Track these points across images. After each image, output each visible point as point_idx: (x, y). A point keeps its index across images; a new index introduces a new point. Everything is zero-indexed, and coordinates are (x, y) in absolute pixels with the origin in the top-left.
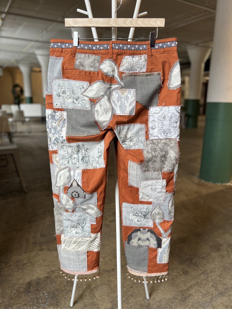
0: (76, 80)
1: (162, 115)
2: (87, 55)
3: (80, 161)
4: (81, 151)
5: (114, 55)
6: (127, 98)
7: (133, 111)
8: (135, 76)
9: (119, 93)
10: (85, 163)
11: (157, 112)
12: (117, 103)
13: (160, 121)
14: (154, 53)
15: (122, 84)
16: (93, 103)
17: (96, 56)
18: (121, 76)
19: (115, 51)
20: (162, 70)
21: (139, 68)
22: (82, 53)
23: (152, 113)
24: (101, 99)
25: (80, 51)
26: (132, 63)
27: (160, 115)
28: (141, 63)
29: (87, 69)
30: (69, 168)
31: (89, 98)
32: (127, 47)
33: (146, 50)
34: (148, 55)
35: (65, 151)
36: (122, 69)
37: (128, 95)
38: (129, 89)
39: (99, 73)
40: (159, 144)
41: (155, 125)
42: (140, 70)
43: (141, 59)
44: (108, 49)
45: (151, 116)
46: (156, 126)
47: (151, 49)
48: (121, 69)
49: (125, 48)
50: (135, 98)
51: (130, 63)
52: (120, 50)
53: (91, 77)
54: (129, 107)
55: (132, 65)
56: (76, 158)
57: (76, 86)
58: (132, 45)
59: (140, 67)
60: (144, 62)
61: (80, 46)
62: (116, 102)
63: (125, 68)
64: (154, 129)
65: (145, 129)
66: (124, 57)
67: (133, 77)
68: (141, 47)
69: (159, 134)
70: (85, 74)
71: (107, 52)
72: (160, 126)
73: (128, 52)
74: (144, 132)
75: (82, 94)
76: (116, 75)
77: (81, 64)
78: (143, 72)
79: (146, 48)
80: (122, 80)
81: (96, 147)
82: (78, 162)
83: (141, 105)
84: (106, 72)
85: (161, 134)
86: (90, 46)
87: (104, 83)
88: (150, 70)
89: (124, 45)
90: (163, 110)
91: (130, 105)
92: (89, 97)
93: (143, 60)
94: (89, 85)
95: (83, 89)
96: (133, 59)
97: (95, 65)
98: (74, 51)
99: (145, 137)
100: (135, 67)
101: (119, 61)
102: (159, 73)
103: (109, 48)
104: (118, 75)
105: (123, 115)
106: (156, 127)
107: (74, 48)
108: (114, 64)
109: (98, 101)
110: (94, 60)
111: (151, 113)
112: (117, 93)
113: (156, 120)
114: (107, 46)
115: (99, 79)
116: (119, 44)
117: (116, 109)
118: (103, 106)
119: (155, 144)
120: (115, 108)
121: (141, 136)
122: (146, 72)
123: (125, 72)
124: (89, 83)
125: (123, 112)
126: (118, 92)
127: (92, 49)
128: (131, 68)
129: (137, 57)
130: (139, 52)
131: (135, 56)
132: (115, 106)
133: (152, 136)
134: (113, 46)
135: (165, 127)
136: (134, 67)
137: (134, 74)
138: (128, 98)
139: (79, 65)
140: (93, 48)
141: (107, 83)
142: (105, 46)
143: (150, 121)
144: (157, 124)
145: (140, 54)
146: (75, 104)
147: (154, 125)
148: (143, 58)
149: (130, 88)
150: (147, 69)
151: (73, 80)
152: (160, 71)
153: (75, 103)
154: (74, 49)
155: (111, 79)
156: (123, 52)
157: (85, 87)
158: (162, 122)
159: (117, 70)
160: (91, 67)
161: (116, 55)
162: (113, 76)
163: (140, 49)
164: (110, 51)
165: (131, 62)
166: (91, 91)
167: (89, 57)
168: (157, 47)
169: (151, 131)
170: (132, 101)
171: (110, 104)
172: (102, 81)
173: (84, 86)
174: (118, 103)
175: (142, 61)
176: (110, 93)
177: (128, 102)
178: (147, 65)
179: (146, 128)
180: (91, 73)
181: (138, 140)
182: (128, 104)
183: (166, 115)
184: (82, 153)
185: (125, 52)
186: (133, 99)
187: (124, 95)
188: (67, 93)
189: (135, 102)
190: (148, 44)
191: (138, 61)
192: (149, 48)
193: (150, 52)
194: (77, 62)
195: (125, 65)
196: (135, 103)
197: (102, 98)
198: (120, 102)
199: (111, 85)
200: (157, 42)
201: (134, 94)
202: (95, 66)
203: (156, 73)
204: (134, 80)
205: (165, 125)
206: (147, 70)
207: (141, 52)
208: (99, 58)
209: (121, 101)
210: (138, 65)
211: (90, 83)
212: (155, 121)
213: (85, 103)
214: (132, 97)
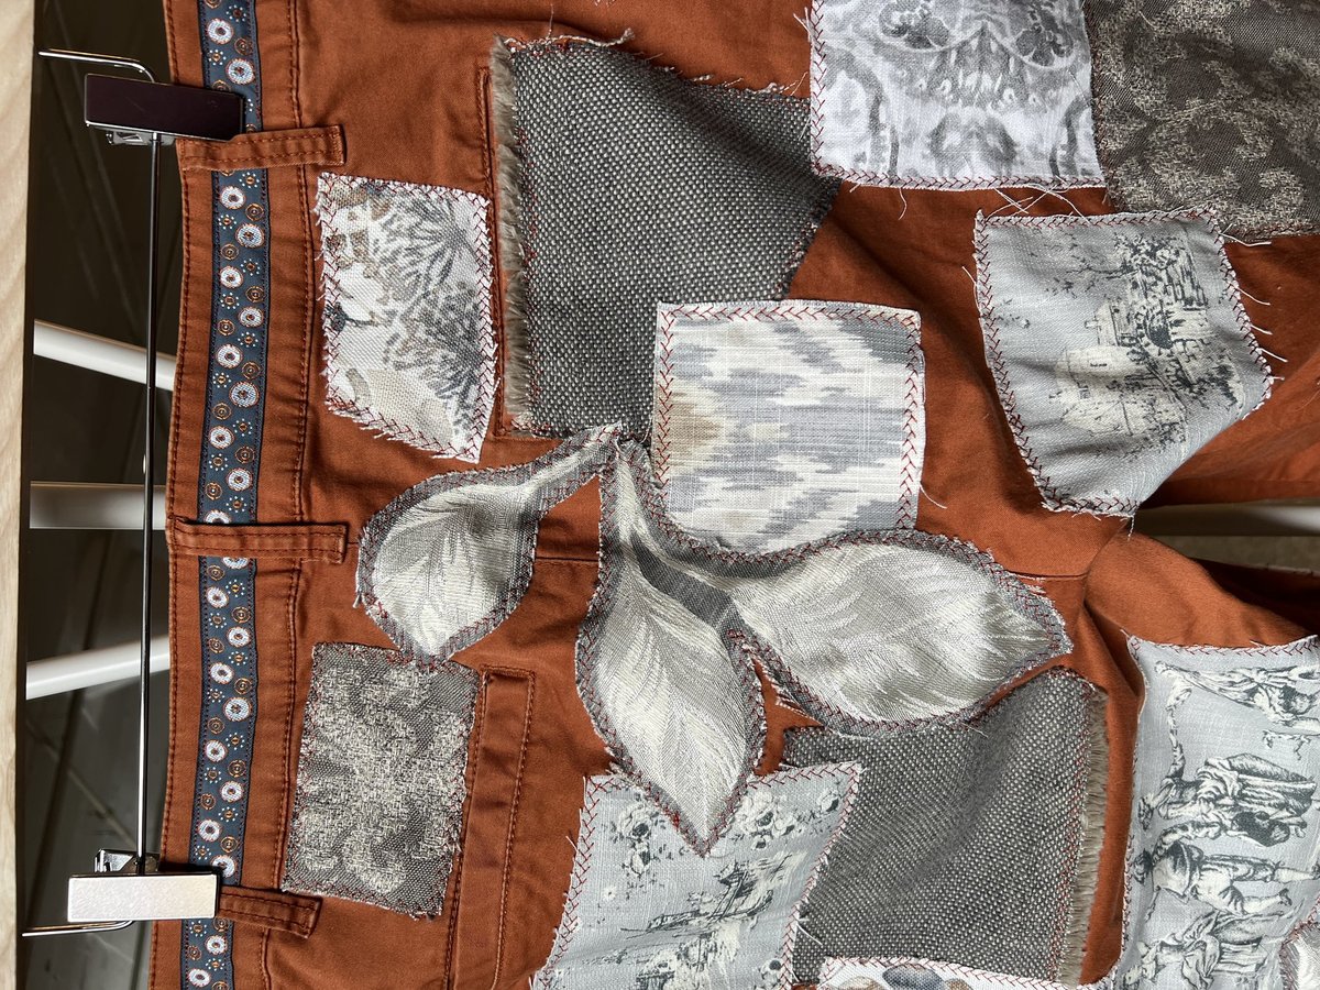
0: (564, 900)
1: (898, 59)
2: (307, 784)
3: (1271, 854)
4: (1184, 828)
5: (322, 506)
6: (744, 386)
7: (881, 327)
8: (526, 303)
9: (690, 465)
10: (1300, 812)
11: (861, 99)
12: (796, 491)
13: (947, 84)
14: (304, 105)
15: (604, 439)
16: (803, 742)
17: (316, 696)
18: (533, 443)
19: (278, 497)
20: (476, 33)
21: (450, 263)
22: (282, 834)
23: (867, 147)
24: (765, 652)
25: (266, 849)
26: (398, 326)
27: (894, 78)
28: (405, 242)
29: (446, 782)
30: (1295, 931)
31: (751, 778)
32: (236, 374)
33: (265, 184)
34: (317, 169)
35: (1158, 970)
36: (463, 433)
37: (717, 379)
38: (658, 366)
39: (494, 666)
40: (1139, 102)
41: (973, 128)
42: (465, 252)
43: (360, 237)
44: (252, 573)
45: (894, 163)
46: (982, 124)
47: (262, 129)
48: (462, 441)
49: (244, 394)
50: (745, 306)
51: (406, 349)
52: (270, 451)
53: (537, 752)
54: (836, 367)
55: (421, 334)
56: (1240, 879)
57: (623, 904)
58: (213, 321)
59: (439, 254)
60: (393, 210)
61: (217, 848)
62: (782, 499)
63: (453, 403)
64: (1008, 143)
65: (1014, 219)
66: (344, 407)
67: (544, 321)
68: (240, 235)
69: (1055, 103)
70: (500, 813)
71: (284, 580)
72: (987, 81)
73: (290, 371)
74: (1049, 227)
75: (702, 849)
76: (518, 493)
77: (398, 847)
78: (492, 221)
79: (252, 179)
80: (567, 433)
81: (1171, 701)
82: (1277, 867)
83: (812, 248)
84: (493, 602)
85: (1054, 81)
86: (215, 750)
87: (599, 616)
88: (466, 153)
89: (220, 407)
90: (850, 42)
91: (817, 357)
92: (742, 777)
93: (364, 218)
94: (619, 776)
95: (656, 833)
96: (357, 323)
97: (414, 704)
98: (264, 911)
99: (1095, 218)
100: (441, 301)
101: (375, 463)
102: (505, 62)
103: (242, 563)
104: (523, 476)
105: (920, 426)
106: (991, 120)
107: (230, 912)
108: (414, 519)
109: (790, 683)
110: (358, 710)
111: (864, 166)
112: (690, 483)
113: (933, 116)
114: (220, 584)
115: (567, 664)
116: (203, 457)
117: (864, 498)
118: (837, 633)
119: (1142, 135)
120: (851, 511)
121: (1089, 249)
122: (487, 189)
123: (489, 403)
124: (599, 779)
125: (896, 430)
126: (684, 478)
127: (249, 727)
128: (451, 345)
129: (339, 276)
130: (282, 256)
131: (329, 298)
132: (824, 506)
133: (1070, 167)
134: (218, 523)
135: (1004, 34)
136: (437, 315)
137: (510, 312)
138: (752, 374)
139: (411, 865)
140: (235, 717)
141: (597, 582)
142: (217, 597)
143: (941, 172)
144: (966, 114)
145: (308, 244)
146: (776, 901)
147: (975, 140)
148: (352, 217)
149: (648, 359)
150: (460, 180)
151: (561, 930)
152: (487, 54)
153: (769, 900)
154: (241, 915)
155: (556, 546)
156: (284, 420)
157: (641, 817)
158: (954, 56)
159: (467, 489)
160: (424, 741)
161: (315, 490)
162: (527, 521)
163: (258, 240)
164: (272, 549)
165: (390, 343)
166: (678, 762)
167: (324, 767)
168: (240, 71)
169: (1032, 169)
170: (778, 339)
171: (812, 559)
172: (585, 641)
173: (625, 829)
174: (790, 477)
175: (375, 230)
176: (698, 555)
177: (793, 380)
178: (424, 179)
179: (1011, 211)
180: (498, 744)
181: (1139, 277)
182: (814, 376)
183: (896, 18)
184: (1198, 826)
185: (288, 400)
186: (763, 327)
187: (714, 420)
188: (658, 960)
189: (786, 304)
190: (211, 157)
191: (382, 270)
192: (256, 150)
193: (291, 145)
194: (383, 883)
195: (417, 404)
196: (799, 305)
197: (755, 640)
198: (785, 463)
199: (612, 547)
200: (185, 68)
201: (706, 322)
202: (424, 706)
203: (499, 97)
204: (564, 313)
205: (982, 32)
206: (473, 180)
207: (288, 241)
208: (342, 659)
209: (768, 451)
210: (422, 267)
211: (603, 763)
212: (941, 126)
213: (791, 820)
214: (739, 338)
